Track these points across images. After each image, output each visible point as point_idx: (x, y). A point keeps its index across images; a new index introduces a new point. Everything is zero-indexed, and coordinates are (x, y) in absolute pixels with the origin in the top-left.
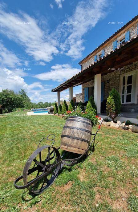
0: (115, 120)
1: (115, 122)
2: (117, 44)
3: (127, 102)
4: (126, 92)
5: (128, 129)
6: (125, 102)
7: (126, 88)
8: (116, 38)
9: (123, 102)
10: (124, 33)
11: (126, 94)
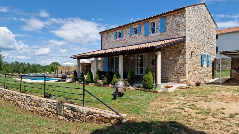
0: (132, 86)
1: (132, 87)
2: (132, 30)
3: (140, 74)
4: (139, 66)
5: (139, 90)
6: (139, 74)
7: (139, 63)
8: (132, 26)
9: (138, 73)
10: (137, 25)
11: (139, 68)
